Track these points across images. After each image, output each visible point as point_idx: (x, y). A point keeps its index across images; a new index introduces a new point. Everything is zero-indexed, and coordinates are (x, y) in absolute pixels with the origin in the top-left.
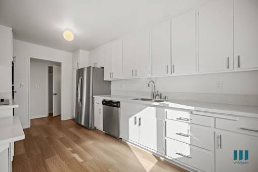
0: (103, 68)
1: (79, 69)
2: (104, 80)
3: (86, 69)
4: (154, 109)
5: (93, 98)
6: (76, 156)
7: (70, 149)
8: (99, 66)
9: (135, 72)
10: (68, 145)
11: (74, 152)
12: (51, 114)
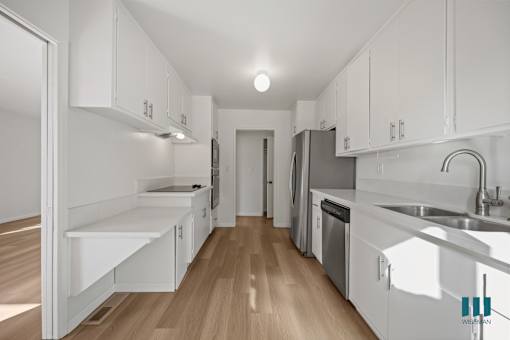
0: (334, 129)
1: (296, 136)
2: (337, 155)
3: (307, 135)
4: (435, 248)
5: (310, 195)
6: (253, 292)
7: (253, 277)
8: (328, 127)
9: (396, 129)
10: (255, 269)
11: (255, 284)
12: (265, 213)
